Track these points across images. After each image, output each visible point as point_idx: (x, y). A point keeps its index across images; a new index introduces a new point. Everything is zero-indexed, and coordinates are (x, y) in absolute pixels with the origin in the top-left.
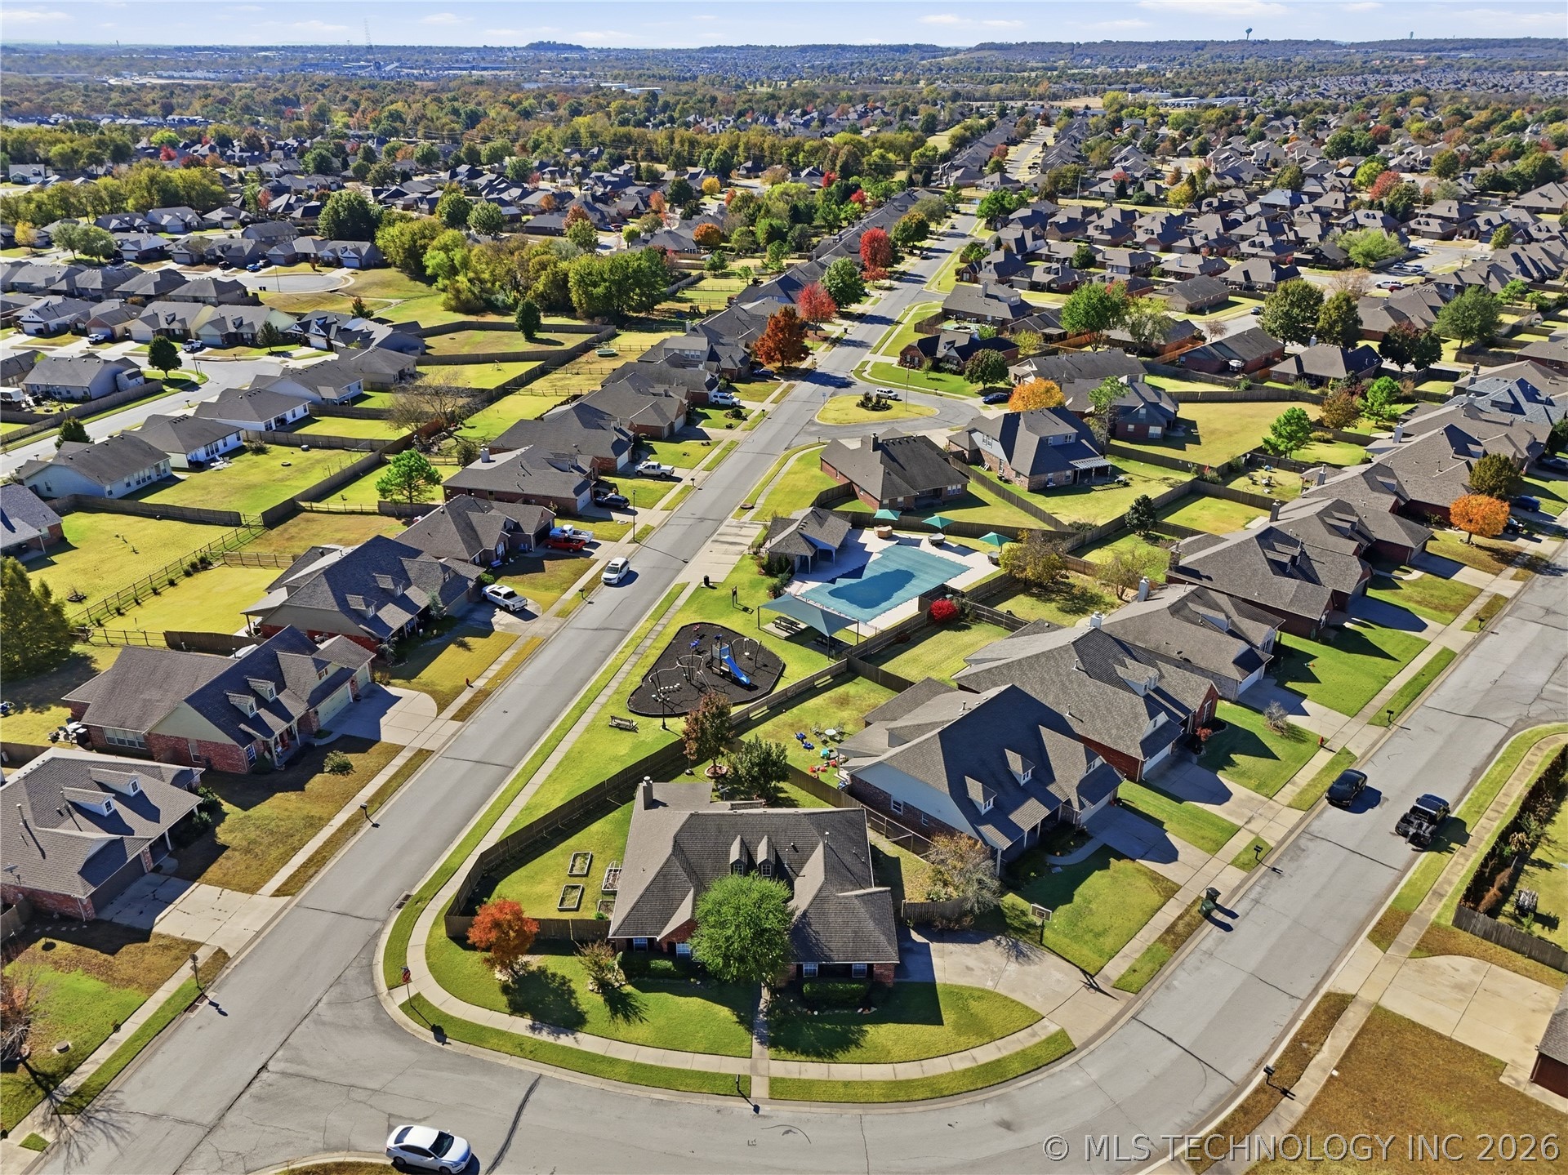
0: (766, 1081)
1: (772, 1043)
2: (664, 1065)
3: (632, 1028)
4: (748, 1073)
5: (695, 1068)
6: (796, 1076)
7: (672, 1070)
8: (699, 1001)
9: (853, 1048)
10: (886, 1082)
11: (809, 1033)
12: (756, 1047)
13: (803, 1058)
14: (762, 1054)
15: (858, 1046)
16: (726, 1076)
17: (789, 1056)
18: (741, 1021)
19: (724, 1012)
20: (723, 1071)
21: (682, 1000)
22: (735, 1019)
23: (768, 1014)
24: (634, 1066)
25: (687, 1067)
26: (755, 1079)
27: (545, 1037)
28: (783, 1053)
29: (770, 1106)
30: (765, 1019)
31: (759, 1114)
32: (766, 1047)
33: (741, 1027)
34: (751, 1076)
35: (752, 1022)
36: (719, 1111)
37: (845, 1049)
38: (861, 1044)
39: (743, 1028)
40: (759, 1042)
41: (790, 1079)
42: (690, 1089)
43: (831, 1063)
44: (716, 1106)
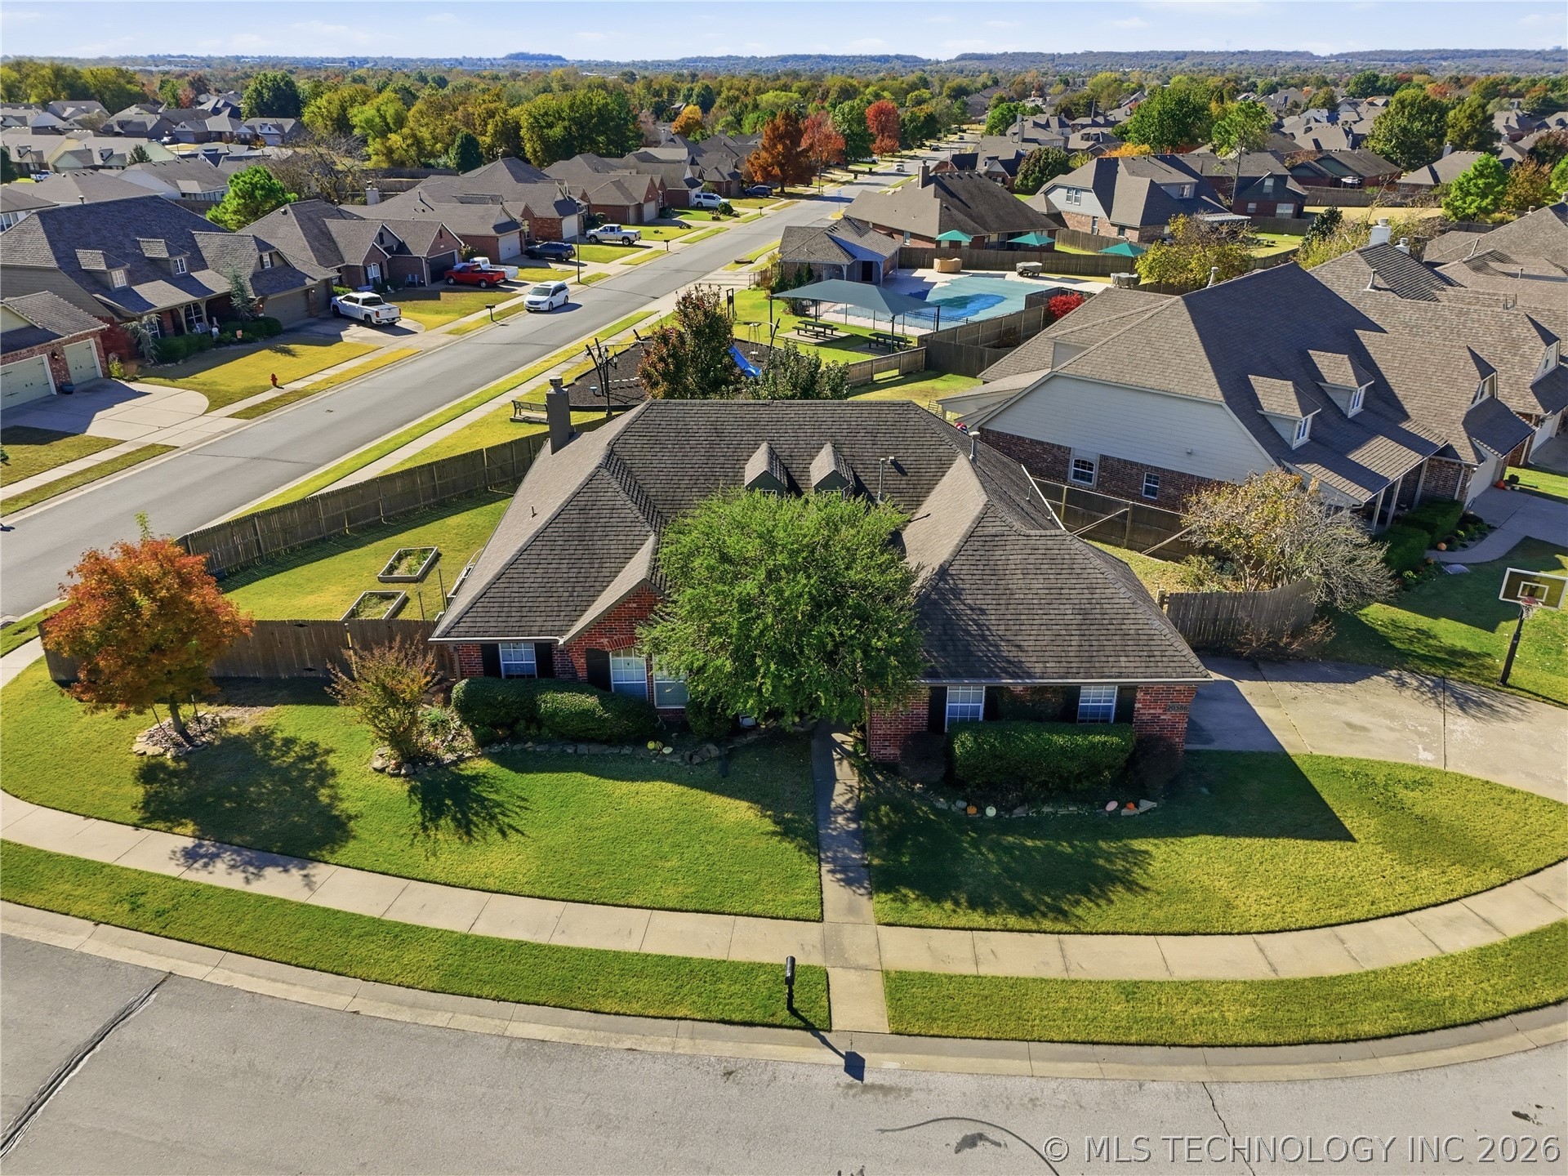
0: (877, 983)
1: (883, 881)
2: (559, 941)
3: (476, 850)
4: (816, 960)
5: (653, 947)
6: (969, 969)
7: (583, 953)
8: (669, 789)
9: (1119, 893)
10: (1250, 985)
11: (984, 860)
12: (834, 891)
13: (977, 918)
14: (852, 910)
15: (1131, 886)
16: (751, 970)
17: (933, 914)
18: (787, 831)
19: (737, 812)
20: (739, 955)
21: (623, 788)
22: (768, 825)
23: (859, 813)
24: (467, 945)
25: (630, 946)
26: (837, 977)
27: (223, 876)
28: (916, 905)
29: (897, 1056)
30: (853, 826)
31: (865, 1081)
32: (862, 891)
33: (787, 845)
34: (828, 969)
35: (817, 832)
36: (730, 1073)
37: (1098, 897)
38: (1141, 882)
39: (793, 845)
40: (839, 880)
41: (950, 978)
42: (636, 1007)
43: (1066, 933)
44: (719, 1059)
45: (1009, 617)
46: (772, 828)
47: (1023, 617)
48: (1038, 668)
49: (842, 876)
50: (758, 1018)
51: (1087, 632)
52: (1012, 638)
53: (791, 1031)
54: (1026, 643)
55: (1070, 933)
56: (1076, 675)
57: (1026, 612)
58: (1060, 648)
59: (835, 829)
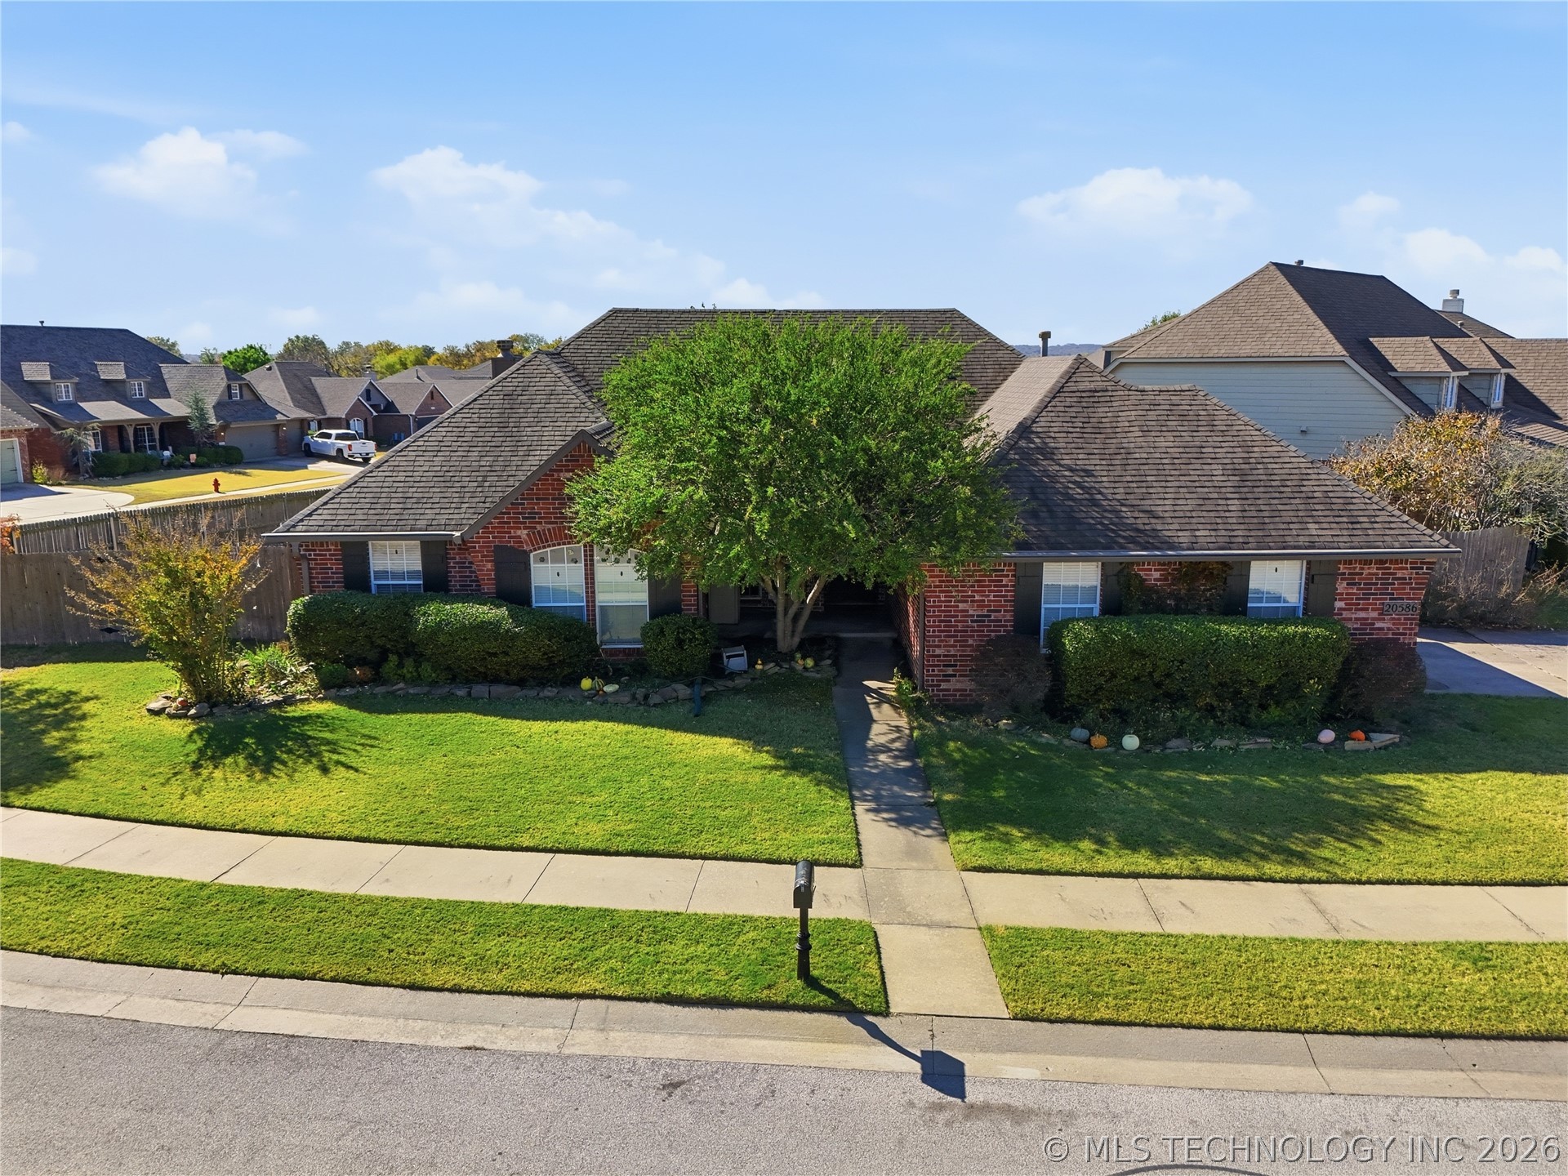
0: (974, 946)
1: (964, 819)
2: (374, 891)
3: (271, 787)
4: (852, 913)
6: (1145, 926)
9: (1387, 832)
11: (1134, 795)
12: (880, 832)
13: (1143, 861)
14: (913, 853)
15: (1405, 825)
16: (728, 925)
17: (1058, 855)
18: (796, 766)
19: (715, 748)
20: (707, 908)
22: (765, 760)
23: (914, 752)
25: (506, 896)
26: (893, 939)
28: (1027, 845)
29: (1033, 1058)
30: (905, 764)
31: (970, 1098)
32: (928, 832)
33: (797, 779)
34: (877, 927)
35: (846, 770)
36: (676, 1085)
37: (1351, 836)
38: (1419, 819)
39: (805, 779)
40: (886, 820)
41: (1115, 936)
42: (499, 979)
43: (1312, 881)
44: (655, 1063)
45: (1129, 479)
46: (771, 761)
47: (1149, 478)
48: (1184, 538)
49: (893, 816)
50: (738, 991)
51: (1249, 496)
52: (1138, 502)
53: (806, 1016)
54: (1160, 508)
55: (1319, 882)
56: (1244, 545)
57: (1155, 472)
58: (1212, 514)
59: (876, 767)
